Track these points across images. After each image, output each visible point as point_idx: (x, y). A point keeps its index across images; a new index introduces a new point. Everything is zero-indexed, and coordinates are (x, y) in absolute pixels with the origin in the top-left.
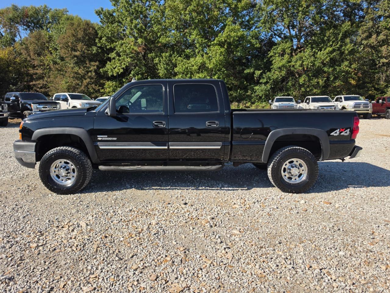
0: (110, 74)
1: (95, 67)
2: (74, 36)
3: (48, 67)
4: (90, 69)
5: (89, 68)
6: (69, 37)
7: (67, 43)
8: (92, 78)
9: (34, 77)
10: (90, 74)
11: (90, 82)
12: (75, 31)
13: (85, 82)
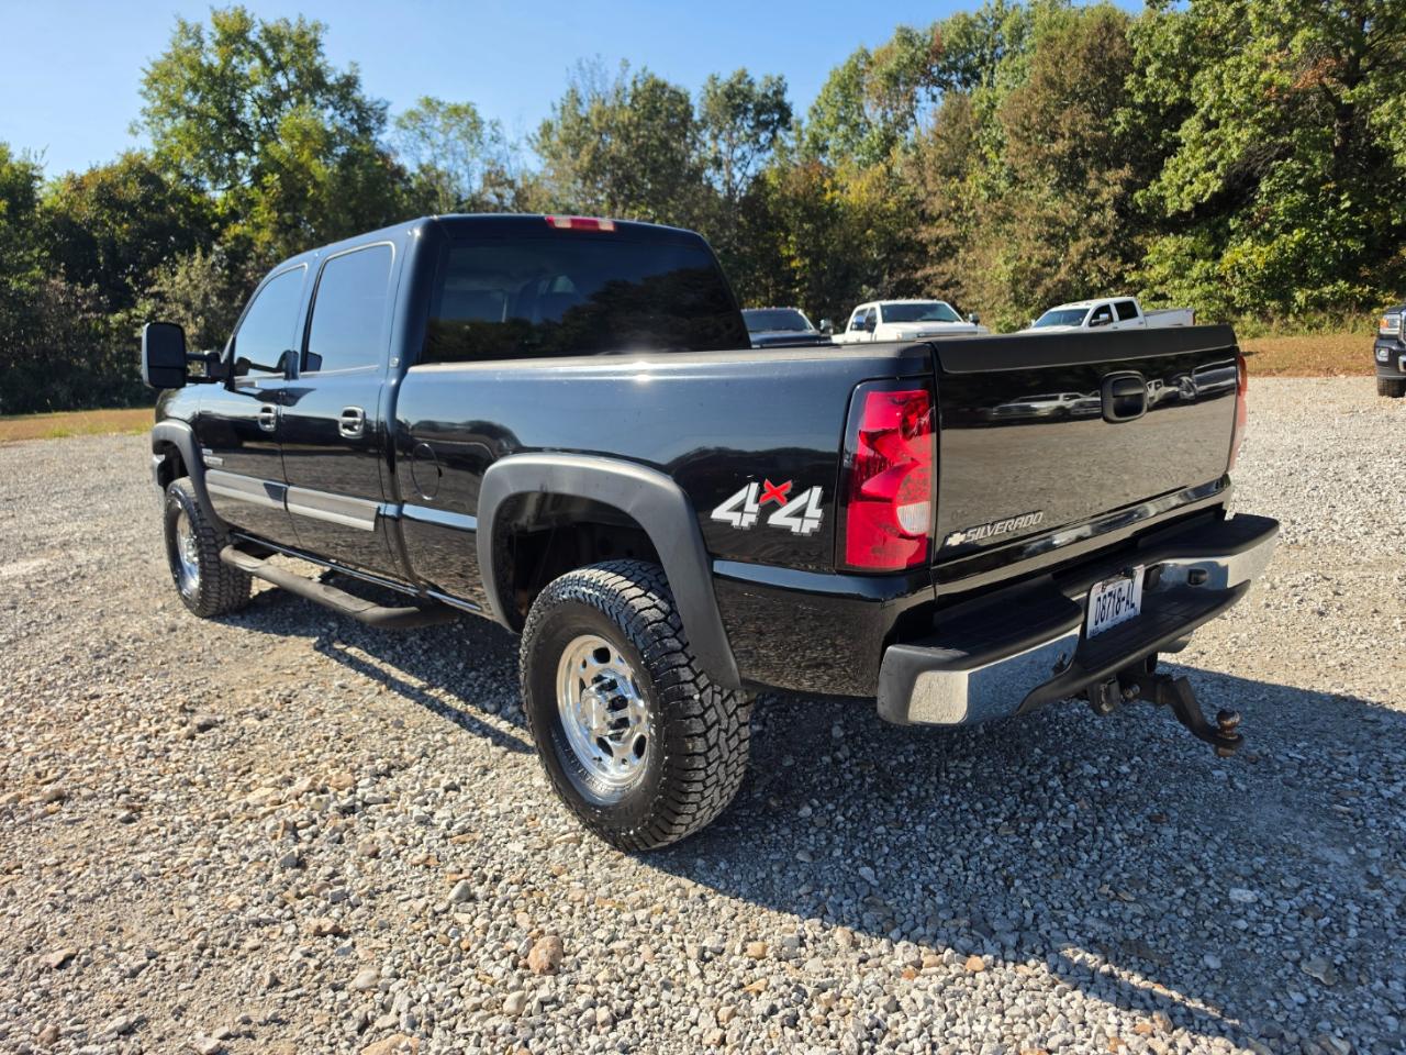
0: (1171, 207)
1: (1118, 189)
2: (1050, 83)
3: (970, 214)
4: (1098, 200)
5: (1095, 194)
6: (1036, 92)
7: (1027, 116)
8: (1103, 233)
9: (932, 250)
10: (1096, 217)
11: (1093, 247)
12: (1056, 64)
13: (1076, 250)
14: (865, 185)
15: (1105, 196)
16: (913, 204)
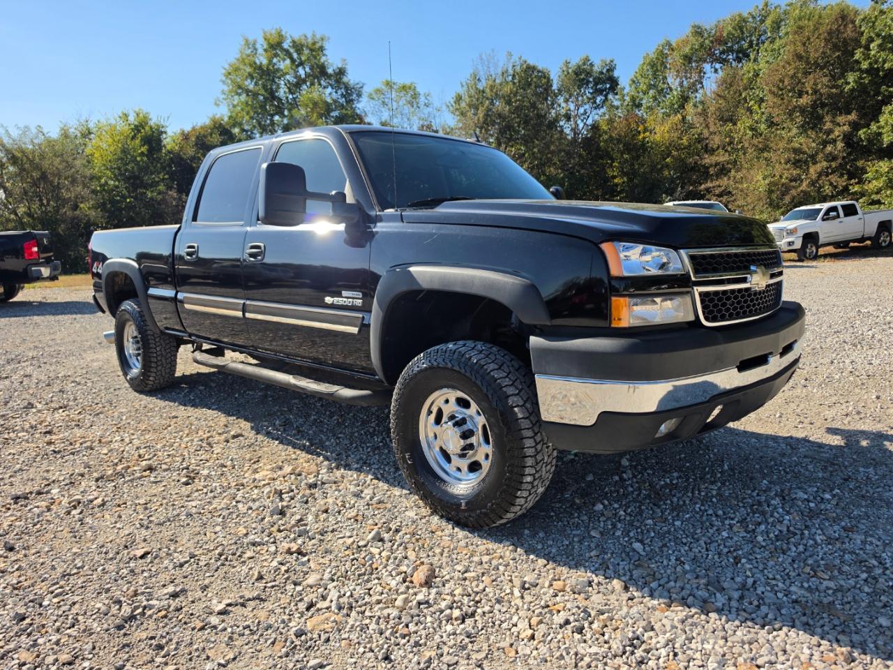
0: (887, 140)
1: (846, 128)
2: (799, 57)
3: (739, 147)
4: (832, 136)
5: (830, 132)
6: (789, 64)
7: (782, 81)
8: (834, 159)
9: (712, 171)
10: (829, 148)
11: (827, 168)
12: (804, 44)
13: (813, 170)
14: (667, 128)
15: (837, 133)
16: (699, 140)
